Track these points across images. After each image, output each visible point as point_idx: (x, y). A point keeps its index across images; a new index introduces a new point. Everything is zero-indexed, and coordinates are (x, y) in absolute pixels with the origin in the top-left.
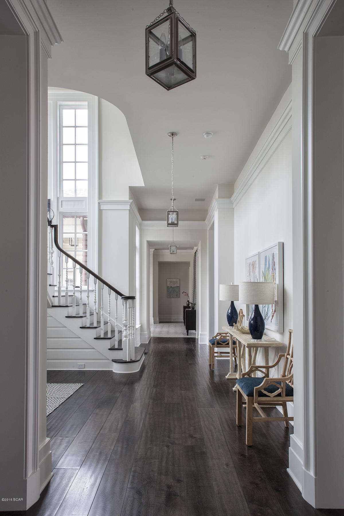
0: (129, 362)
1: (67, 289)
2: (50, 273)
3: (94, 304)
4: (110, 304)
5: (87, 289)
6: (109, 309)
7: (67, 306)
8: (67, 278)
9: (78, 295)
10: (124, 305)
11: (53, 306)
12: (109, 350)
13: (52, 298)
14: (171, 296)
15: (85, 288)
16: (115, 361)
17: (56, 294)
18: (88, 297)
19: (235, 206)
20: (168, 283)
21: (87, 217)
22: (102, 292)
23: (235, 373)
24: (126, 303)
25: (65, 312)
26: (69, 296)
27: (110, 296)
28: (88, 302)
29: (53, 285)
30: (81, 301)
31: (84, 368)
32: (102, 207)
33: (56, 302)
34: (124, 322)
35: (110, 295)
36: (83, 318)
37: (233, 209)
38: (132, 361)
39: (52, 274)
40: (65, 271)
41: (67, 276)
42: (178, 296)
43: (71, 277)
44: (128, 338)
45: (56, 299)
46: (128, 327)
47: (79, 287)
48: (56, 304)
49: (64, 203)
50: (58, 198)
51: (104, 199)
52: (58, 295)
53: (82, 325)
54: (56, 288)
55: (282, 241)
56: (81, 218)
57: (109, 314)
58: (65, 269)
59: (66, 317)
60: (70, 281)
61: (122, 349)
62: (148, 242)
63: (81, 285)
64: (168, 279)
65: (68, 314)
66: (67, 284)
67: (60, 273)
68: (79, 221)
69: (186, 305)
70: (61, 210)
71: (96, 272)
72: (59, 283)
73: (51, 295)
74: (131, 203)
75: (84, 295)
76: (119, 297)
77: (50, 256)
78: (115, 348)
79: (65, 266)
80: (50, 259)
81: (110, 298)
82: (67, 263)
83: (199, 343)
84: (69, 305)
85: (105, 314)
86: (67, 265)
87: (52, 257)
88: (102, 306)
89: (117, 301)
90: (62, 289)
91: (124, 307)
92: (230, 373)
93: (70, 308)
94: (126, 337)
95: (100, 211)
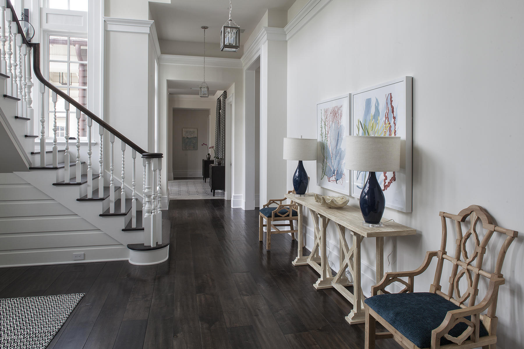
0: (154, 249)
1: (55, 141)
2: (27, 116)
3: (100, 164)
4: (124, 165)
5: (88, 142)
6: (122, 172)
7: (56, 168)
8: (55, 126)
9: (73, 149)
10: (145, 166)
11: (32, 169)
12: (123, 232)
13: (29, 156)
14: (188, 148)
15: (84, 139)
16: (132, 247)
17: (37, 149)
18: (90, 154)
19: (289, 39)
20: (184, 133)
21: (86, 45)
22: (113, 147)
23: (306, 257)
24: (149, 164)
25: (52, 176)
26: (59, 151)
27: (124, 153)
28: (90, 162)
29: (32, 135)
30: (78, 160)
31: (84, 259)
32: (110, 27)
33: (37, 161)
34: (146, 190)
35: (124, 151)
36: (82, 186)
37: (286, 41)
38: (158, 247)
39: (29, 119)
40: (52, 115)
41: (55, 123)
42: (195, 147)
43: (61, 124)
44: (153, 213)
45: (37, 158)
46: (152, 197)
47: (74, 139)
48: (38, 164)
49: (50, 16)
50: (41, 10)
51: (113, 15)
52: (39, 151)
53: (80, 195)
54: (37, 140)
55: (411, 75)
56: (77, 45)
57: (123, 179)
58: (52, 112)
59: (54, 184)
60: (61, 129)
61: (143, 229)
62: (168, 81)
63: (79, 136)
64: (183, 129)
65: (57, 180)
66: (55, 134)
67: (43, 117)
68: (74, 49)
69: (206, 159)
70: (46, 26)
71: (101, 116)
72: (43, 133)
73: (28, 151)
74: (152, 25)
75: (84, 152)
76: (139, 155)
77: (26, 91)
78: (132, 227)
79: (52, 108)
80: (26, 96)
81: (124, 155)
82: (55, 103)
83: (232, 207)
84: (58, 166)
85: (116, 178)
86: (55, 106)
87: (29, 92)
88: (111, 167)
89: (134, 161)
90: (47, 141)
91: (145, 168)
92: (298, 257)
93: (60, 171)
94: (149, 212)
95: (107, 33)
